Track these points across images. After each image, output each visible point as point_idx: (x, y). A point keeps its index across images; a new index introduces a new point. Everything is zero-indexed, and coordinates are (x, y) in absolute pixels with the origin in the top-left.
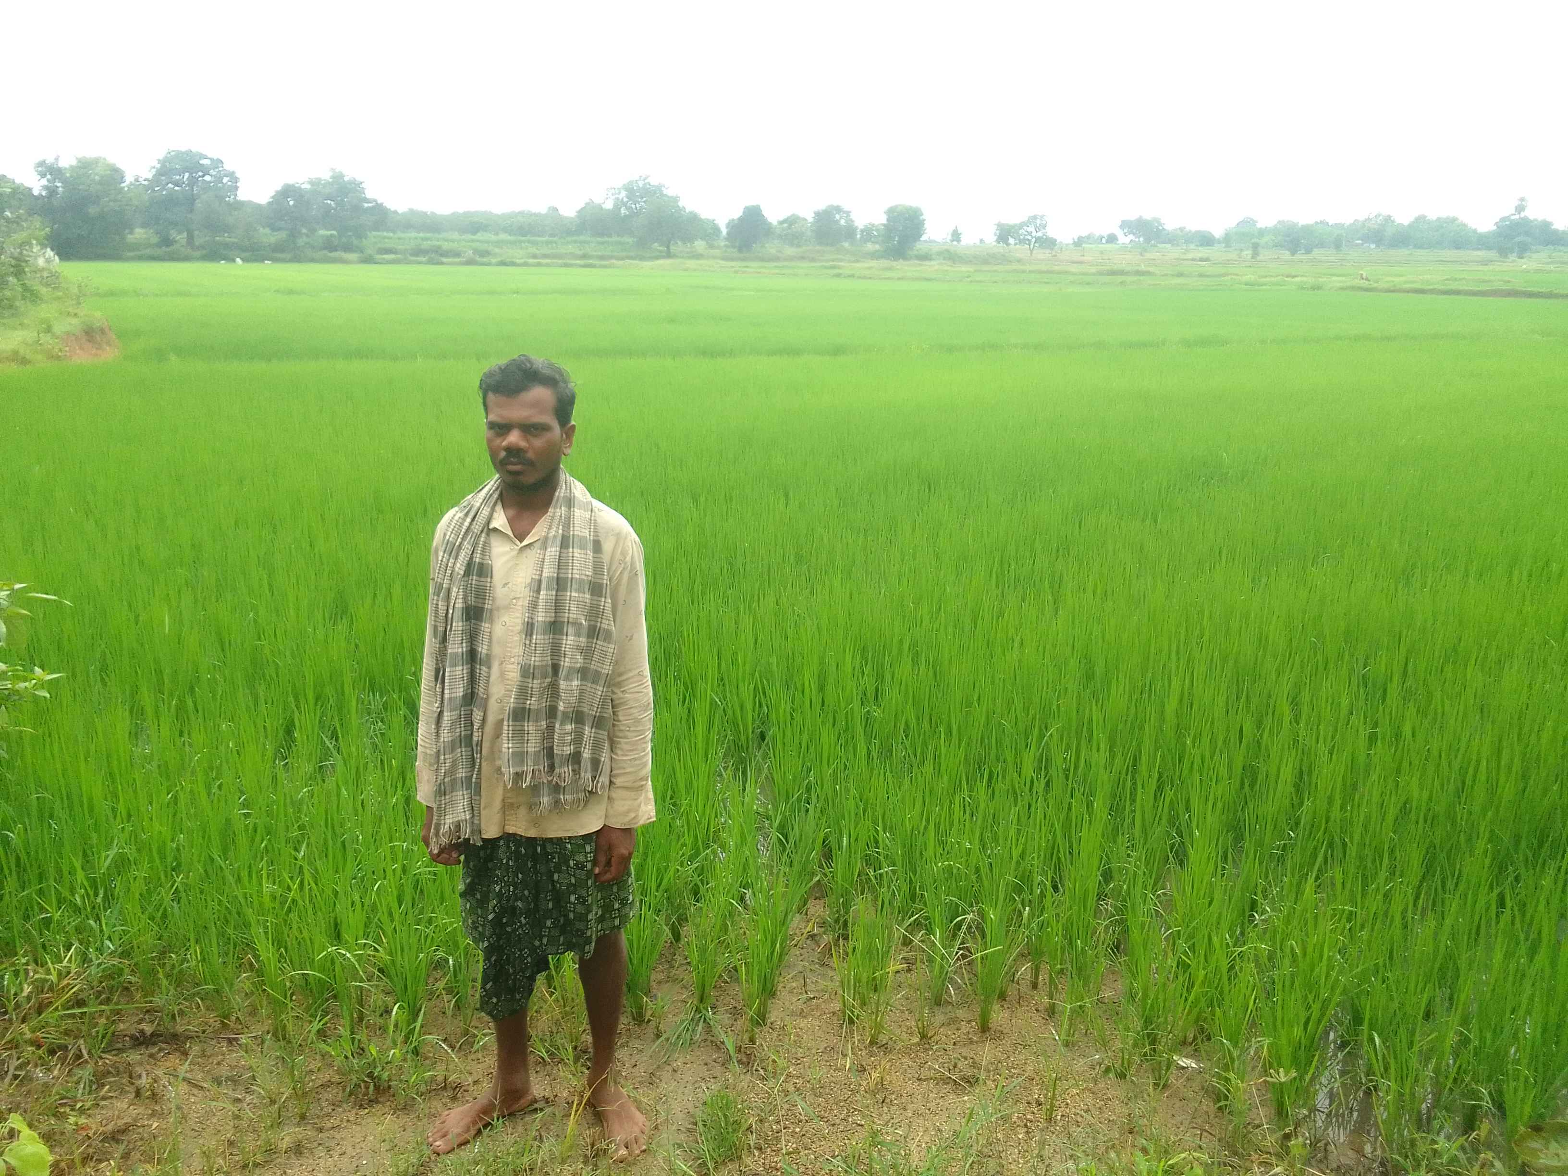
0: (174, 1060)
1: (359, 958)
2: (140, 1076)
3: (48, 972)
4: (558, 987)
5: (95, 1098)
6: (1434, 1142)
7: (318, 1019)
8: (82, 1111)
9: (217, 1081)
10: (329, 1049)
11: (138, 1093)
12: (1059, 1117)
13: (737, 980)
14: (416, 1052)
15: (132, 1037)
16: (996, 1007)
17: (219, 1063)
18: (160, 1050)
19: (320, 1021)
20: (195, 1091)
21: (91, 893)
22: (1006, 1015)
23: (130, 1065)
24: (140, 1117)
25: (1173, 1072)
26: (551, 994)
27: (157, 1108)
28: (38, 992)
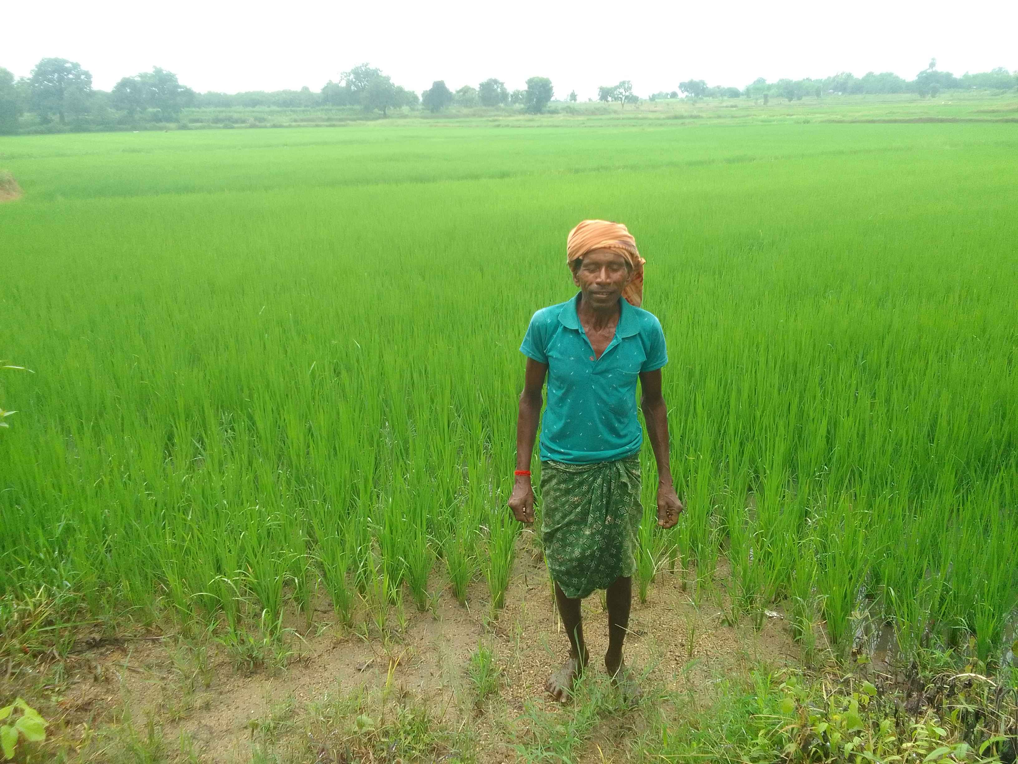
0: (117, 656)
1: (236, 582)
2: (96, 667)
3: (27, 604)
4: (369, 593)
5: (68, 683)
6: (933, 653)
7: (213, 622)
8: (59, 693)
9: (149, 667)
10: (222, 641)
11: (96, 679)
12: (696, 653)
13: (483, 581)
14: (279, 640)
15: (87, 643)
16: (649, 587)
17: (148, 656)
18: (107, 650)
19: (214, 624)
20: (134, 674)
21: (51, 551)
22: (655, 591)
23: (88, 660)
24: (99, 693)
25: (764, 620)
26: (364, 597)
27: (110, 687)
28: (21, 617)
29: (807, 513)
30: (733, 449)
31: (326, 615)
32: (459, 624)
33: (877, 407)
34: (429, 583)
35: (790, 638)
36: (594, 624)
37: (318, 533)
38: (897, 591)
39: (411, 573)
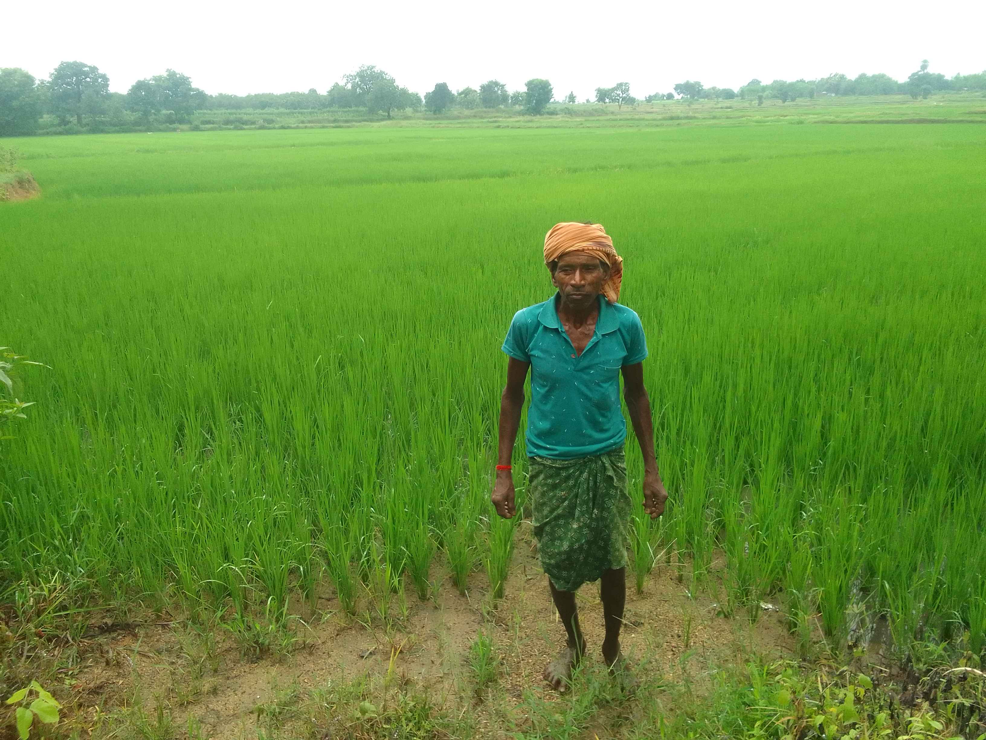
0: (128, 640)
1: (242, 570)
2: (108, 652)
3: (42, 589)
4: (371, 581)
5: (80, 667)
6: (926, 646)
7: (220, 609)
8: (72, 676)
9: (159, 652)
10: (229, 628)
11: (108, 663)
12: (692, 644)
13: (483, 571)
14: (284, 627)
15: (99, 627)
16: (646, 579)
17: (158, 641)
18: (119, 635)
19: (221, 611)
20: (144, 659)
21: (65, 538)
22: (652, 582)
23: (100, 645)
24: (110, 677)
25: (760, 612)
26: (367, 586)
27: (121, 671)
28: (37, 602)
29: (802, 507)
30: (728, 443)
31: (330, 603)
32: (459, 613)
33: (871, 402)
34: (430, 572)
35: (785, 630)
36: (592, 614)
37: (323, 522)
38: (892, 585)
39: (413, 562)
